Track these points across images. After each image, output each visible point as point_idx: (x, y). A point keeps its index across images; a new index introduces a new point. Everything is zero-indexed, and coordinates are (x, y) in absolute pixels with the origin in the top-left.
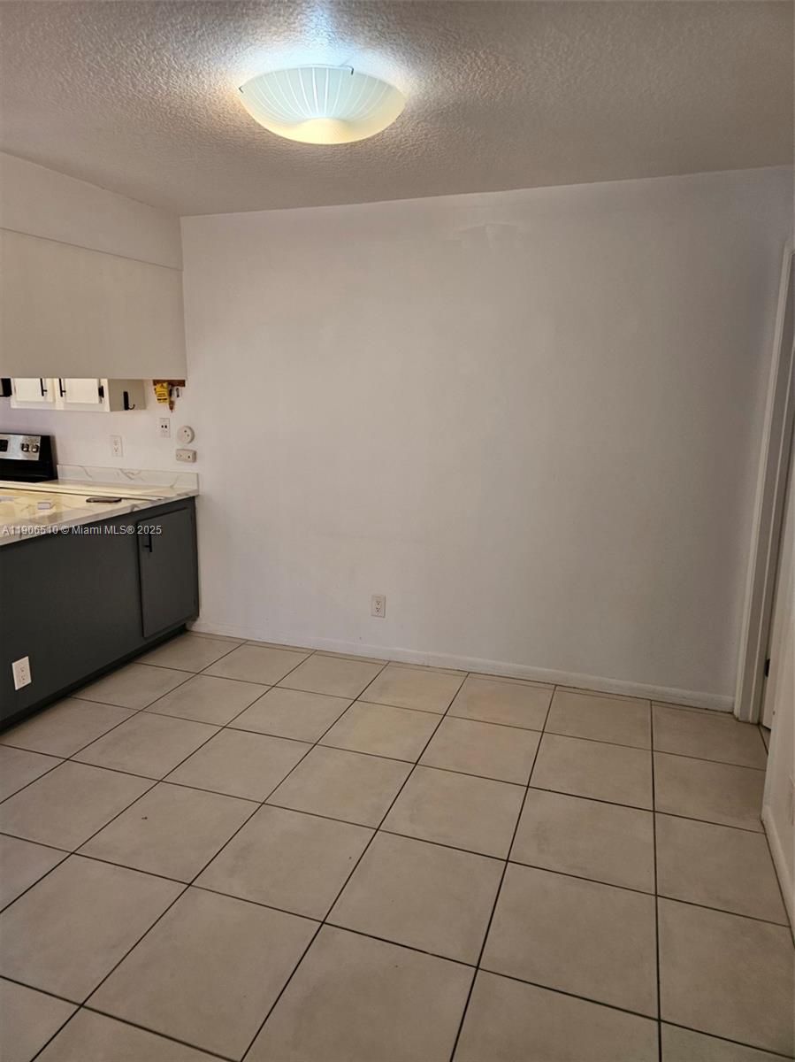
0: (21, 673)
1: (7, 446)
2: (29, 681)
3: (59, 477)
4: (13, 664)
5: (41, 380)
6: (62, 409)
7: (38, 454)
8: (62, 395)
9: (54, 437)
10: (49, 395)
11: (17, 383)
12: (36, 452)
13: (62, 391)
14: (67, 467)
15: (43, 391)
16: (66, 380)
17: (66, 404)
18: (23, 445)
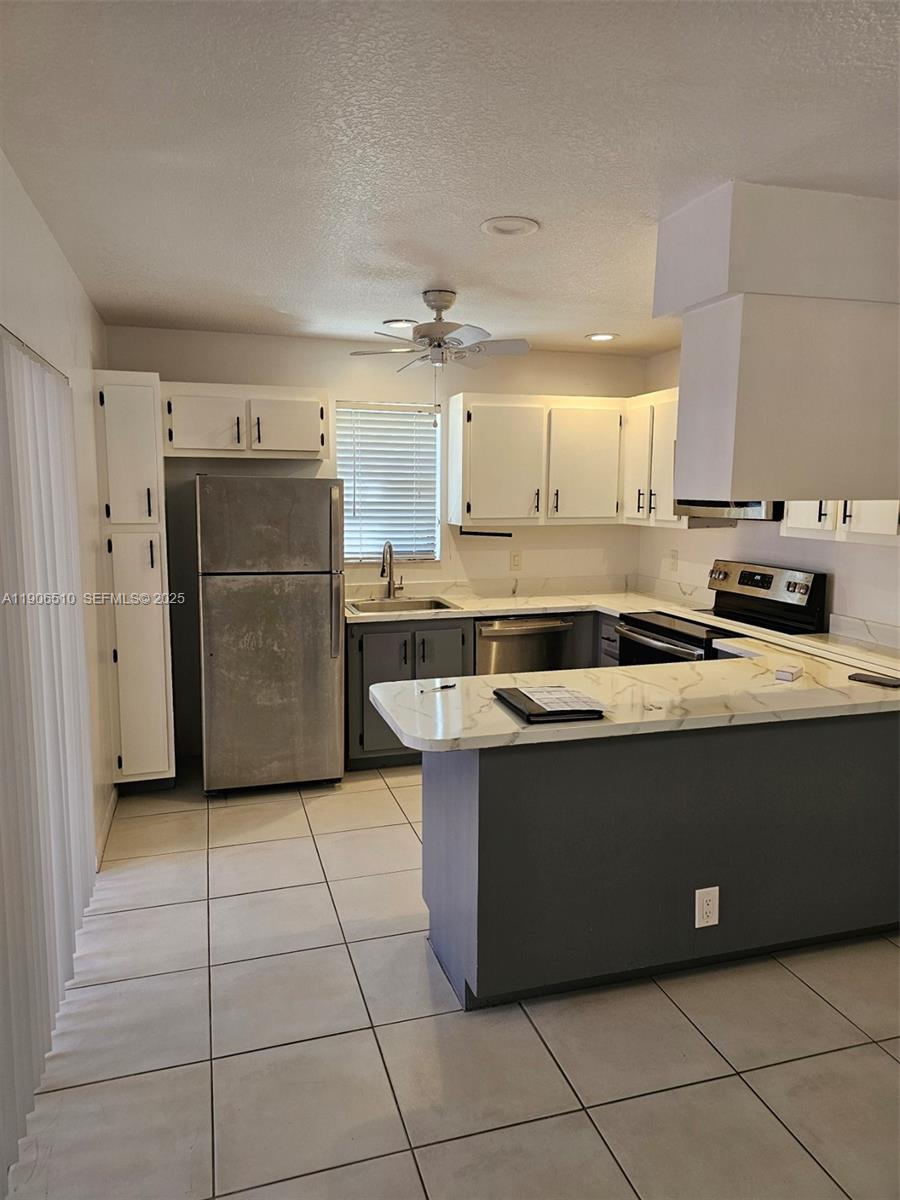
0: (707, 908)
1: (770, 583)
2: (714, 920)
3: (831, 631)
4: (697, 891)
5: (821, 503)
6: (844, 540)
7: (806, 597)
8: (844, 522)
9: (832, 576)
10: (828, 522)
11: (791, 507)
12: (805, 594)
13: (845, 516)
14: (842, 618)
15: (820, 515)
16: (855, 502)
17: (850, 533)
18: (790, 583)
